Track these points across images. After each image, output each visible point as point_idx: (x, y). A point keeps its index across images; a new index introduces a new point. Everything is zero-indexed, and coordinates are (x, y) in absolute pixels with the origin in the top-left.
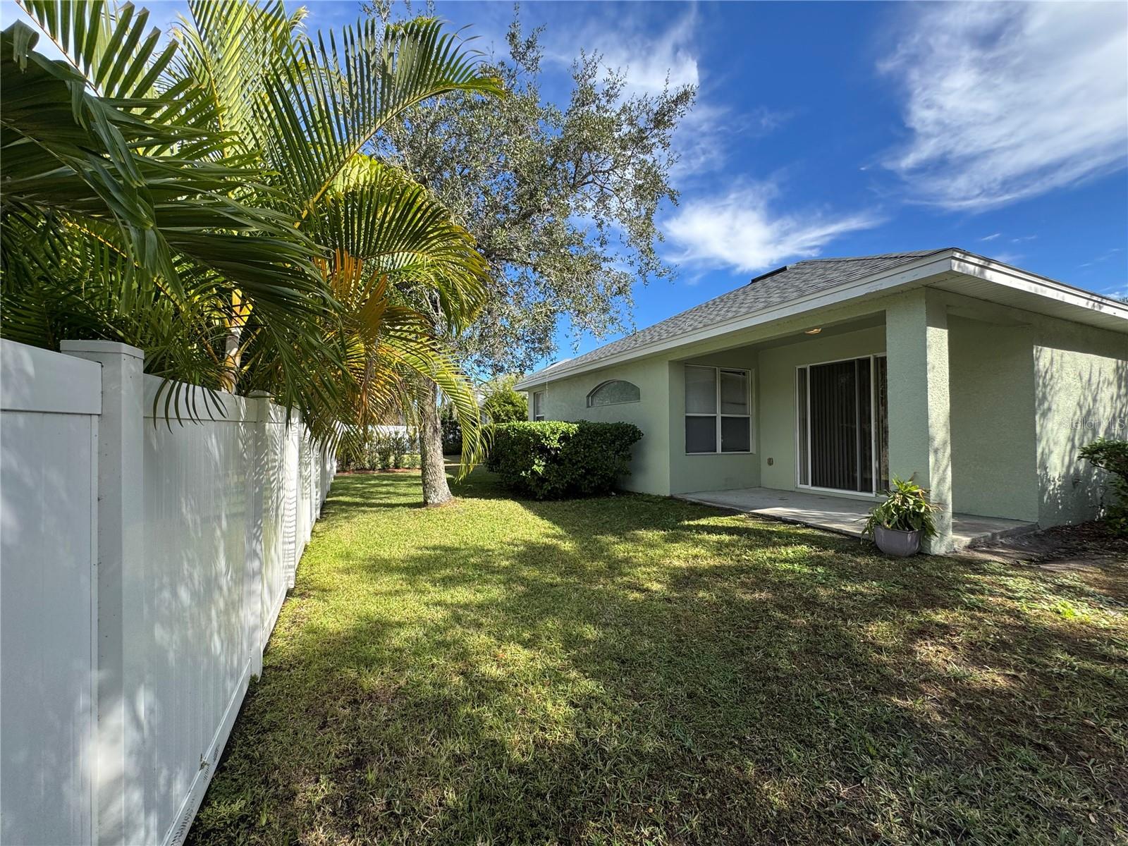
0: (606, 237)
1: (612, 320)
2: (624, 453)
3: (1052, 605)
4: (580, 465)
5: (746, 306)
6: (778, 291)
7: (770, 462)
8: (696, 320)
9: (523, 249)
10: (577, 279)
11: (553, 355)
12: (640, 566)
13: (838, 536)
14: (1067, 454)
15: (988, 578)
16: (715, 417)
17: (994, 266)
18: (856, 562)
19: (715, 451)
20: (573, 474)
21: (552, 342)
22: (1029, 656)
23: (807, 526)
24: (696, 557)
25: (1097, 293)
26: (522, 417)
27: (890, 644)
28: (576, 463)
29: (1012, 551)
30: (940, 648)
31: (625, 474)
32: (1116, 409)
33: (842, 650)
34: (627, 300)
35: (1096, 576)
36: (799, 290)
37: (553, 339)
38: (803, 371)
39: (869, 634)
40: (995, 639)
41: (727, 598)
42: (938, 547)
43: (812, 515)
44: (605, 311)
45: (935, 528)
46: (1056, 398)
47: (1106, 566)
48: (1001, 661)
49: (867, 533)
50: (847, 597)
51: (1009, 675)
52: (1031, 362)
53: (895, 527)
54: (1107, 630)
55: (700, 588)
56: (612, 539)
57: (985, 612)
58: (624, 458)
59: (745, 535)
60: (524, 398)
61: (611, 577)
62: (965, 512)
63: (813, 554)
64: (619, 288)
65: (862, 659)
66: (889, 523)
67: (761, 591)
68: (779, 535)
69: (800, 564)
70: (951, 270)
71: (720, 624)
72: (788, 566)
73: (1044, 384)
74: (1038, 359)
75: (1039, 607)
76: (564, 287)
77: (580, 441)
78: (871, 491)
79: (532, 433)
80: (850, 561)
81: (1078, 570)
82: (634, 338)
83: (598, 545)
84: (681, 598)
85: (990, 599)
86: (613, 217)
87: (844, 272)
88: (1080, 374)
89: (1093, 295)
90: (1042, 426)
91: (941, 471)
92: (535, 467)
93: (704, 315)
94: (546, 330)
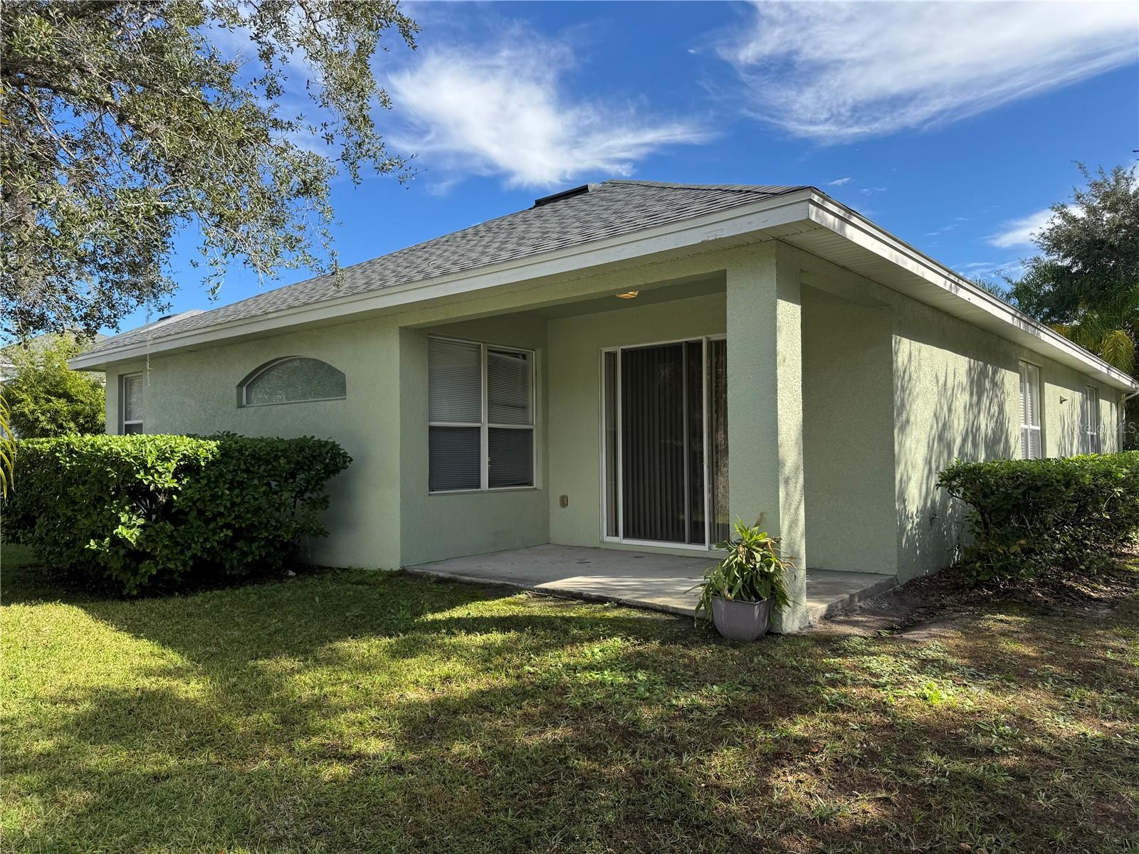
0: (280, 80)
1: (292, 243)
2: (314, 496)
3: (919, 689)
4: (221, 521)
5: (530, 242)
6: (577, 224)
7: (564, 502)
8: (447, 259)
9: (95, 73)
10: (218, 153)
11: (164, 299)
12: (344, 710)
13: (664, 617)
14: (925, 481)
15: (849, 661)
16: (479, 428)
17: (855, 220)
18: (689, 657)
19: (479, 486)
20: (206, 540)
21: (164, 274)
22: (899, 767)
23: (620, 604)
24: (447, 679)
25: (956, 272)
26: (91, 425)
27: (739, 783)
28: (214, 518)
29: (872, 618)
30: (802, 776)
31: (316, 535)
32: (968, 421)
33: (679, 806)
34: (320, 208)
35: (957, 641)
36: (608, 225)
37: (164, 268)
38: (611, 356)
39: (711, 773)
40: (862, 748)
41: (501, 748)
42: (791, 622)
43: (626, 585)
44: (274, 222)
45: (788, 594)
46: (914, 407)
47: (966, 627)
48: (870, 779)
49: (703, 608)
50: (680, 717)
51: (880, 799)
52: (888, 356)
53: (739, 597)
54: (972, 713)
55: (455, 737)
56: (287, 663)
57: (849, 712)
58: (314, 504)
59: (528, 630)
60: (95, 386)
61: (284, 739)
62: (817, 566)
63: (631, 650)
64: (304, 182)
65: (704, 816)
66: (730, 591)
67: (556, 725)
68: (579, 622)
69: (612, 670)
70: (809, 219)
71: (490, 799)
72: (596, 676)
73: (902, 387)
74: (896, 353)
75: (905, 693)
76: (190, 164)
77: (222, 475)
78: (703, 542)
79: (114, 460)
80: (682, 656)
81: (940, 636)
82: (333, 279)
83: (260, 679)
84: (422, 761)
85: (854, 691)
86: (294, 45)
87: (671, 204)
88: (937, 376)
89: (950, 272)
90: (900, 444)
91: (792, 511)
92: (120, 530)
93: (460, 251)
94: (148, 248)
